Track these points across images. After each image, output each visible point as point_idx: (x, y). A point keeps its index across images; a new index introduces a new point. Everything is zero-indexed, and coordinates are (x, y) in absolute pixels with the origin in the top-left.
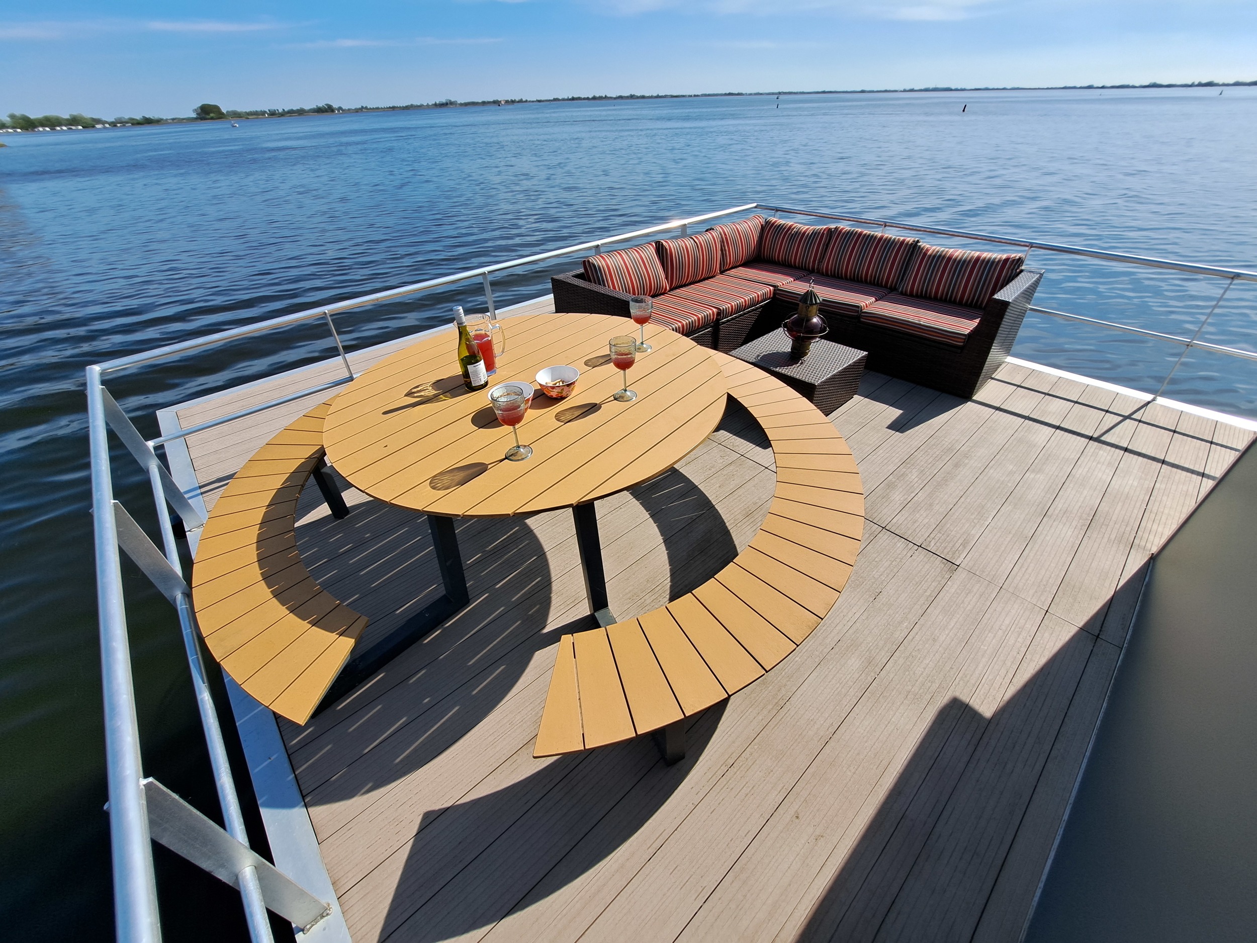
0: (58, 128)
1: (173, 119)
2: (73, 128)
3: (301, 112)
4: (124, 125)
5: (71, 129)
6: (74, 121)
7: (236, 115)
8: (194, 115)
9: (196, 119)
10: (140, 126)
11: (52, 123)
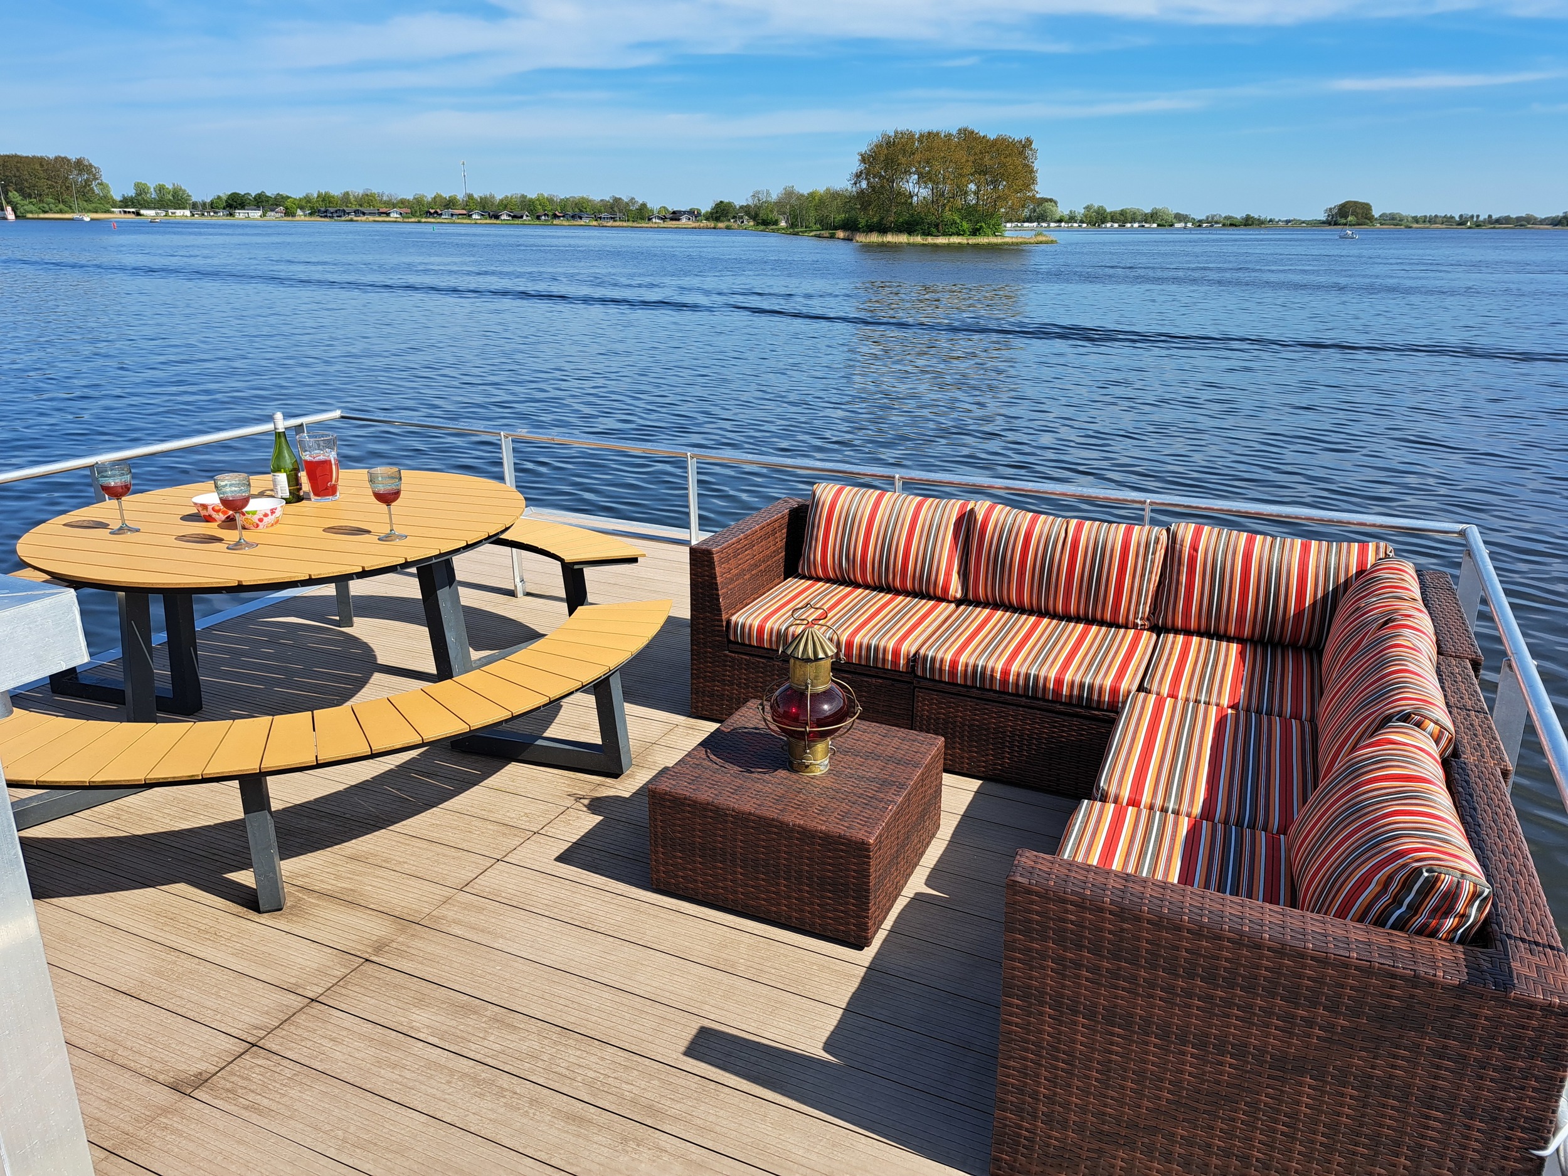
0: (1129, 225)
1: (1288, 222)
2: (1147, 225)
3: (1523, 223)
4: (1212, 226)
5: (1143, 226)
6: (1153, 217)
7: (1393, 220)
8: (1323, 217)
9: (1323, 223)
10: (1234, 228)
11: (1123, 218)
